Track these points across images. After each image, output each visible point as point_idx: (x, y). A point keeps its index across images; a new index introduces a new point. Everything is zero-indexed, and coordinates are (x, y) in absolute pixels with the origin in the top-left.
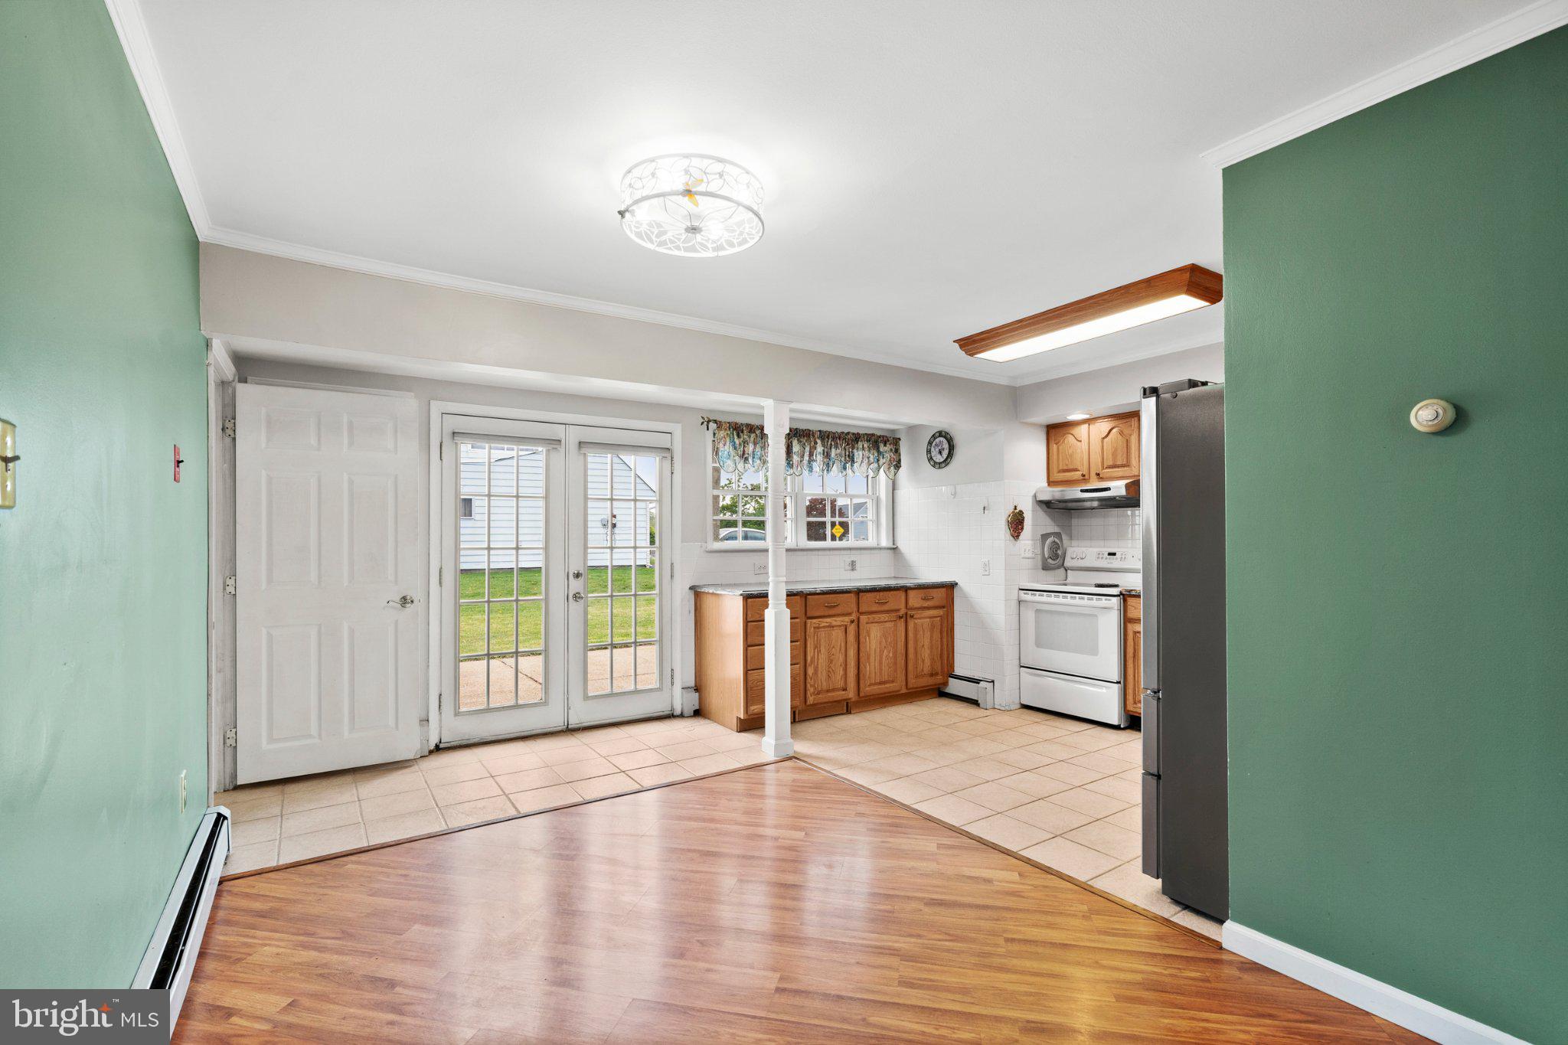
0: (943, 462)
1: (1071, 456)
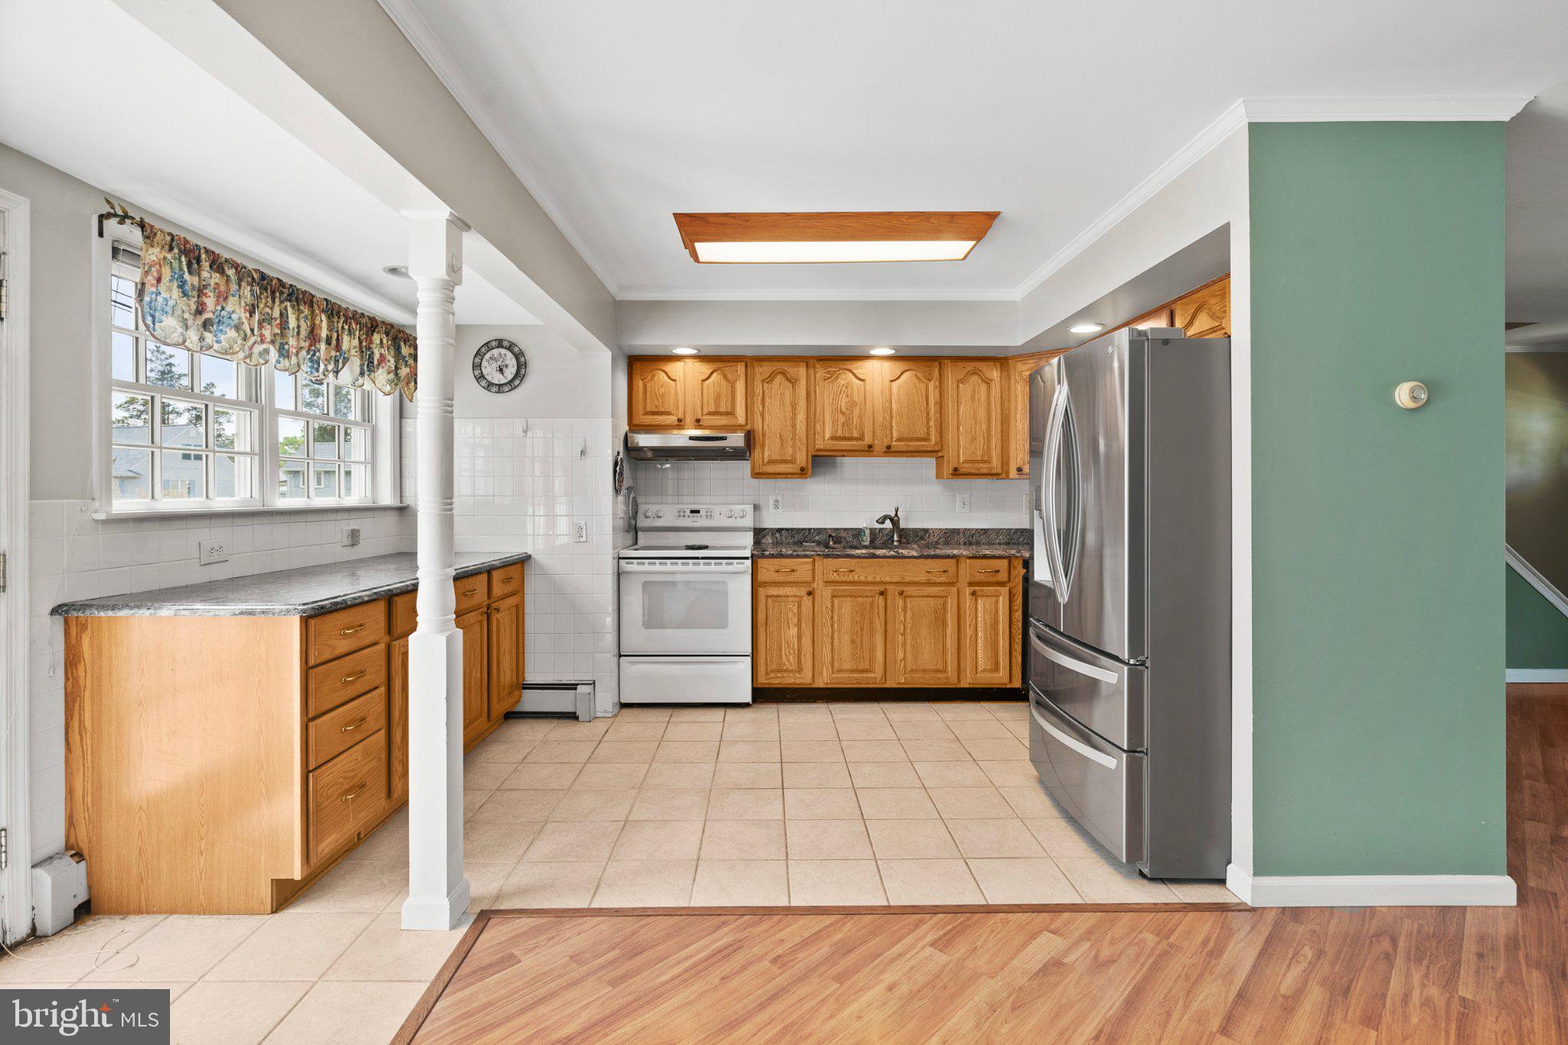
0: (506, 384)
1: (663, 396)
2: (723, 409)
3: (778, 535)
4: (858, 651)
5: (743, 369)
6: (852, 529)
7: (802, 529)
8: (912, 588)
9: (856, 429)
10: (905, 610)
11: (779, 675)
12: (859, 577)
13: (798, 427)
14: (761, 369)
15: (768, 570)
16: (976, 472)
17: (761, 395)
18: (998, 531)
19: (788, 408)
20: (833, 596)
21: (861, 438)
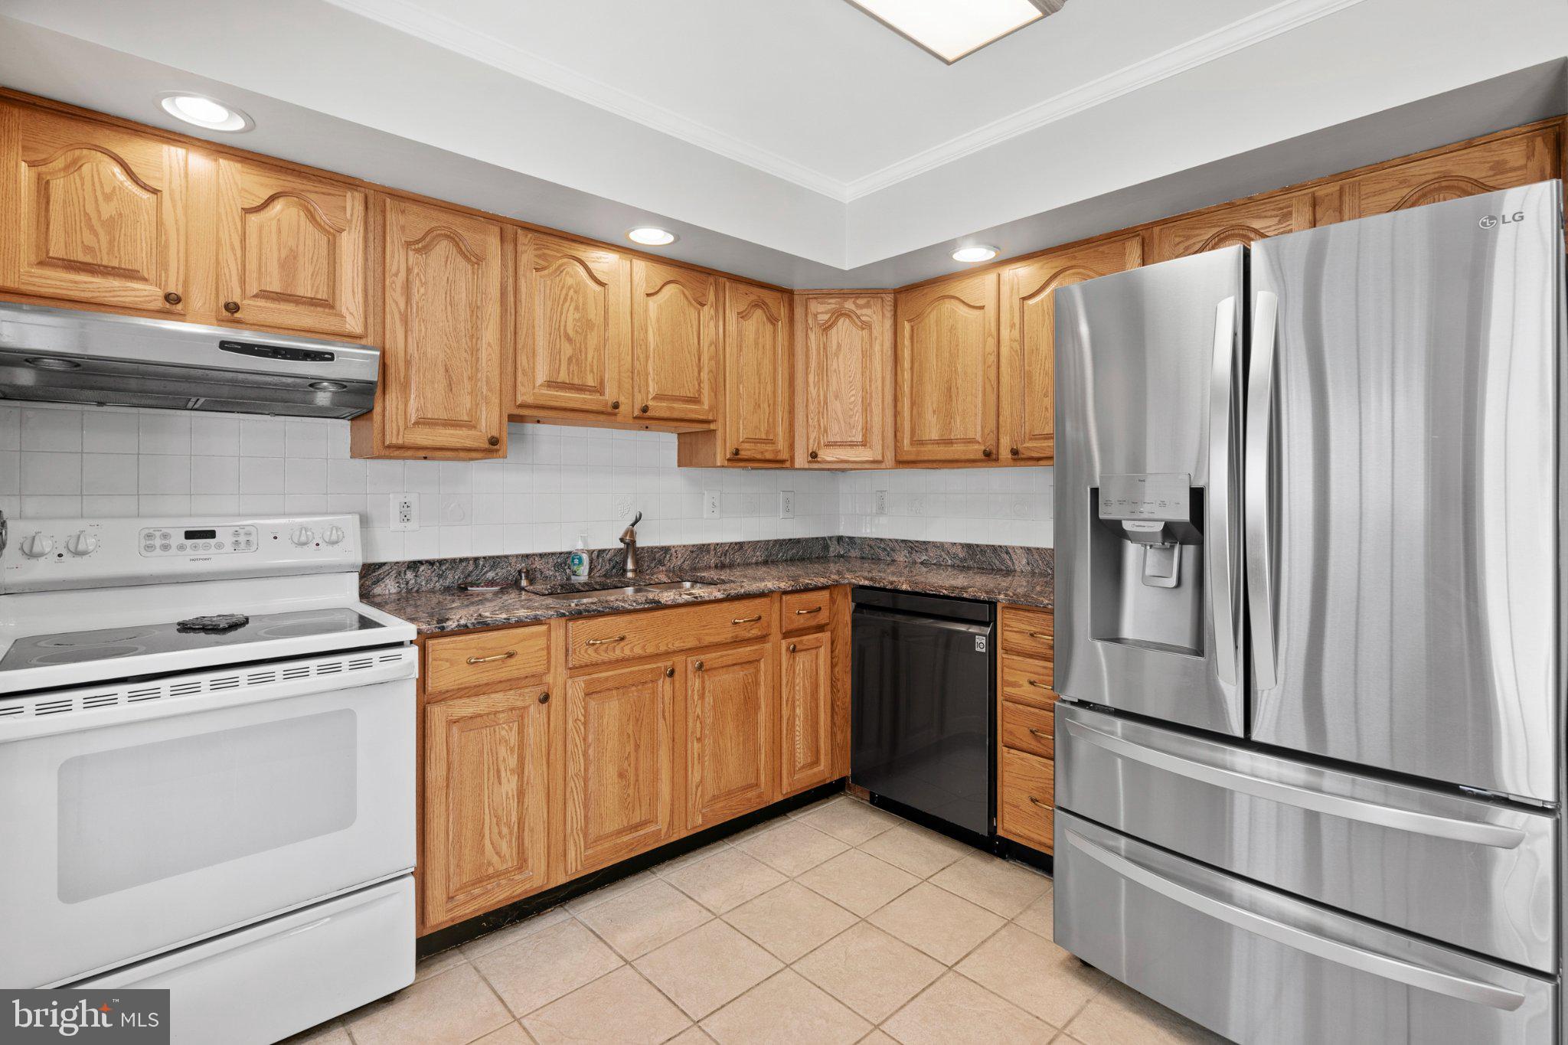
2: (304, 289)
3: (410, 575)
4: (631, 791)
5: (359, 208)
6: (553, 554)
7: (461, 560)
8: (714, 655)
9: (592, 371)
10: (702, 696)
11: (477, 891)
12: (632, 650)
13: (484, 355)
14: (402, 220)
15: (452, 662)
16: (759, 456)
17: (403, 274)
18: (755, 544)
19: (463, 313)
20: (586, 695)
21: (599, 389)
